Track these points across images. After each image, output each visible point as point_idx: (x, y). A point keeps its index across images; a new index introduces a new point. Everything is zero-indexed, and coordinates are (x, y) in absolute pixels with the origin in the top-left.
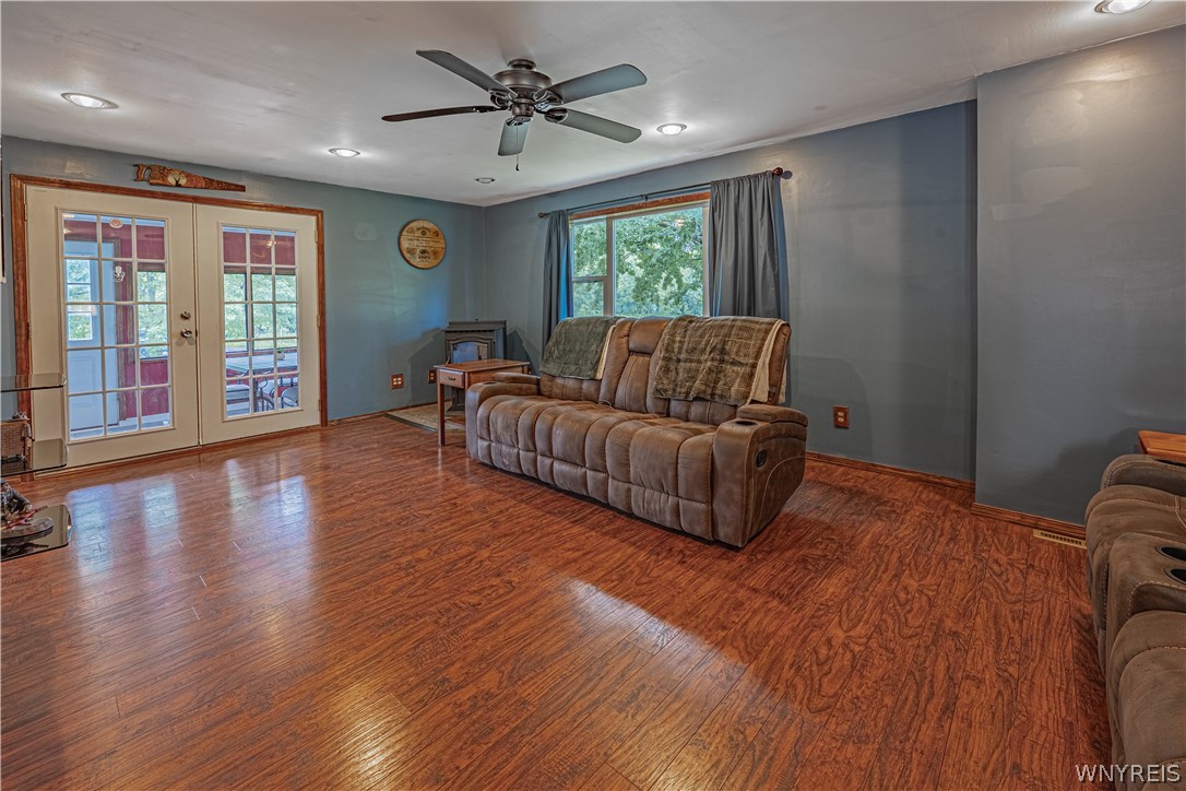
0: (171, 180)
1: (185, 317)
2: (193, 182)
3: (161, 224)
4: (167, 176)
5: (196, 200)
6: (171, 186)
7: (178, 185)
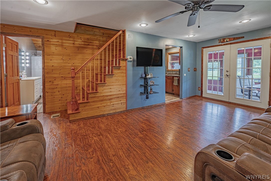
0: (225, 41)
1: (227, 71)
2: (230, 40)
3: (223, 51)
4: (224, 40)
5: (231, 44)
6: (226, 42)
7: (227, 41)
